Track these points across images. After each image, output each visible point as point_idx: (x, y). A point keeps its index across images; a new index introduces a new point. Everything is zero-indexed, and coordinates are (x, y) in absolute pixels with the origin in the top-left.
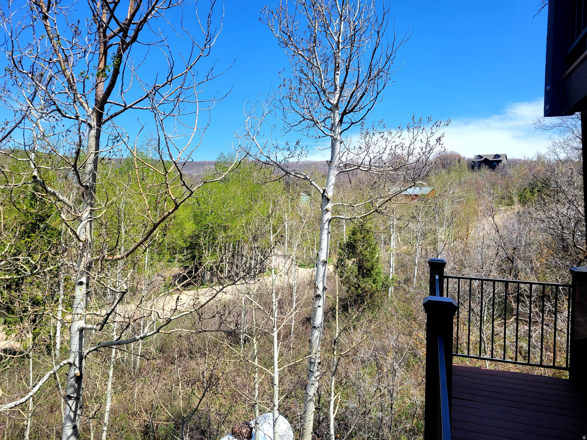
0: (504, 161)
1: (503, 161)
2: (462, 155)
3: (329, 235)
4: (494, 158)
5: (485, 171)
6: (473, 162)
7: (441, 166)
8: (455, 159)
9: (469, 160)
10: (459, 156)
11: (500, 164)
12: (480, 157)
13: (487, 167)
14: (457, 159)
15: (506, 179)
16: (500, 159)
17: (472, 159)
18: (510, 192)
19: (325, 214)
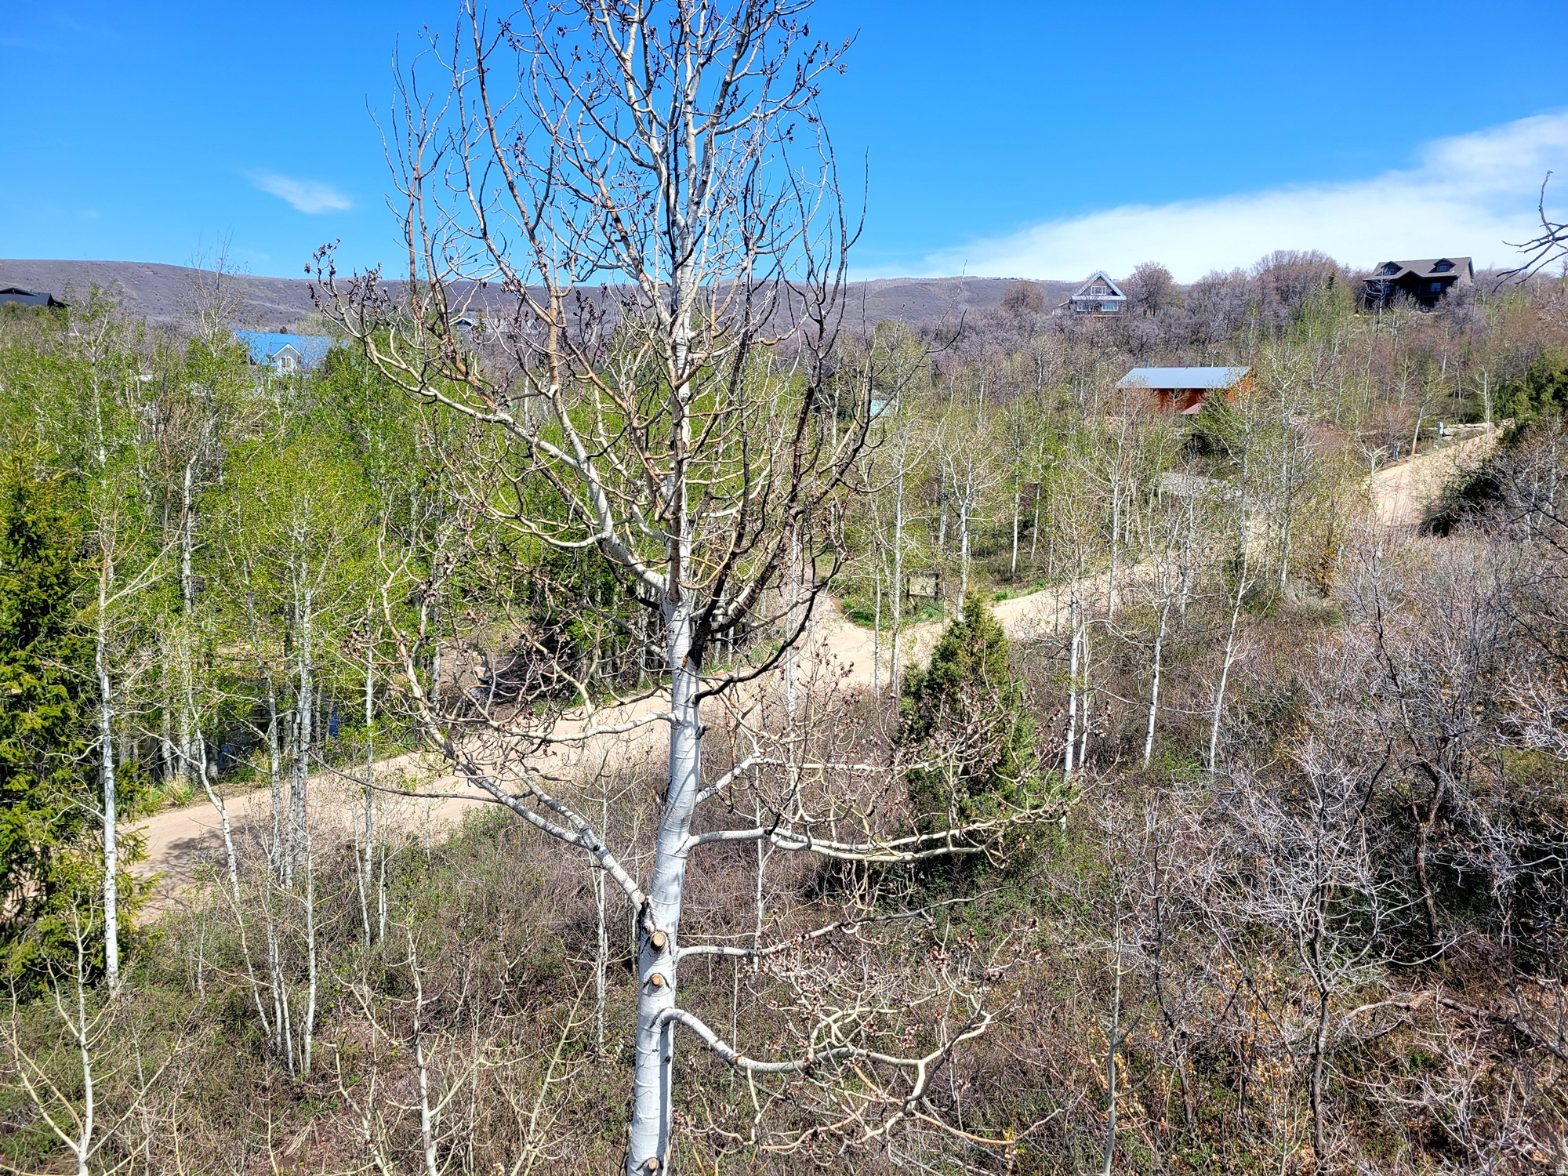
0: (1464, 280)
1: (1459, 281)
2: (1341, 263)
3: (670, 1066)
4: (1434, 271)
5: (1407, 311)
6: (1369, 282)
7: (1278, 297)
8: (1317, 278)
9: (1359, 276)
10: (1332, 265)
11: (1449, 290)
12: (1392, 267)
13: (1412, 299)
14: (1325, 275)
15: (1466, 338)
16: (1452, 272)
17: (1369, 274)
18: (1473, 380)
19: (649, 995)
